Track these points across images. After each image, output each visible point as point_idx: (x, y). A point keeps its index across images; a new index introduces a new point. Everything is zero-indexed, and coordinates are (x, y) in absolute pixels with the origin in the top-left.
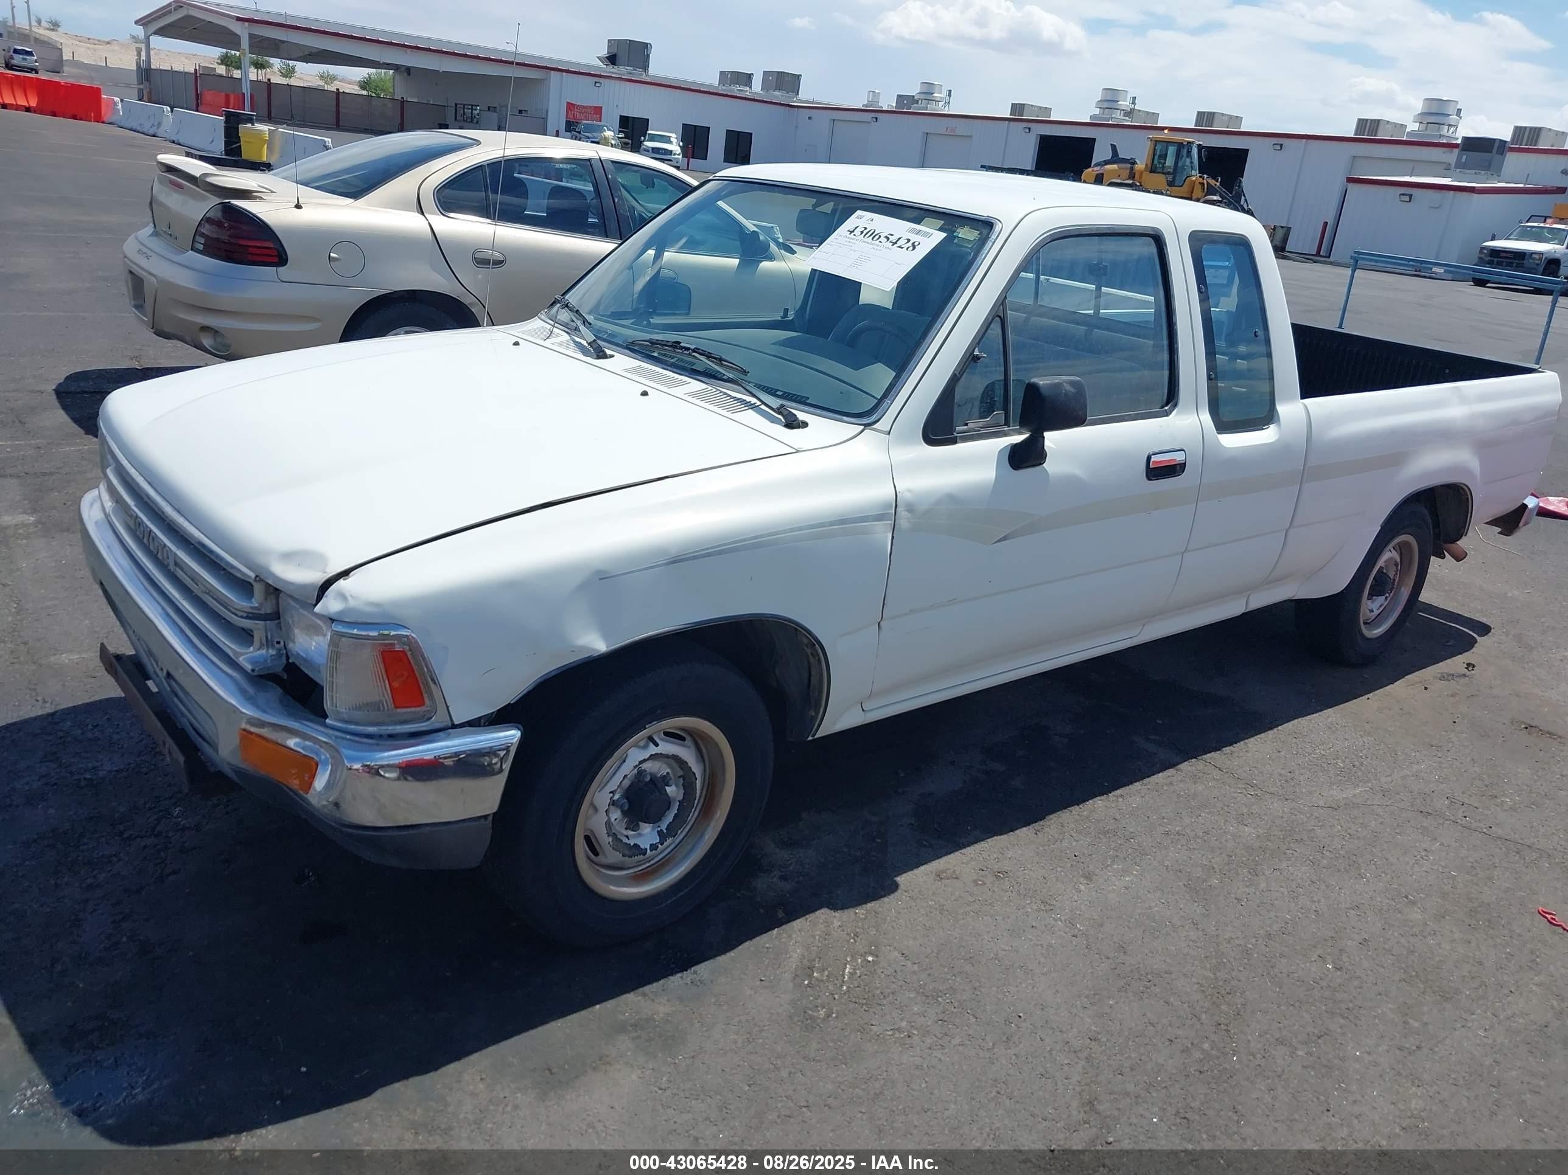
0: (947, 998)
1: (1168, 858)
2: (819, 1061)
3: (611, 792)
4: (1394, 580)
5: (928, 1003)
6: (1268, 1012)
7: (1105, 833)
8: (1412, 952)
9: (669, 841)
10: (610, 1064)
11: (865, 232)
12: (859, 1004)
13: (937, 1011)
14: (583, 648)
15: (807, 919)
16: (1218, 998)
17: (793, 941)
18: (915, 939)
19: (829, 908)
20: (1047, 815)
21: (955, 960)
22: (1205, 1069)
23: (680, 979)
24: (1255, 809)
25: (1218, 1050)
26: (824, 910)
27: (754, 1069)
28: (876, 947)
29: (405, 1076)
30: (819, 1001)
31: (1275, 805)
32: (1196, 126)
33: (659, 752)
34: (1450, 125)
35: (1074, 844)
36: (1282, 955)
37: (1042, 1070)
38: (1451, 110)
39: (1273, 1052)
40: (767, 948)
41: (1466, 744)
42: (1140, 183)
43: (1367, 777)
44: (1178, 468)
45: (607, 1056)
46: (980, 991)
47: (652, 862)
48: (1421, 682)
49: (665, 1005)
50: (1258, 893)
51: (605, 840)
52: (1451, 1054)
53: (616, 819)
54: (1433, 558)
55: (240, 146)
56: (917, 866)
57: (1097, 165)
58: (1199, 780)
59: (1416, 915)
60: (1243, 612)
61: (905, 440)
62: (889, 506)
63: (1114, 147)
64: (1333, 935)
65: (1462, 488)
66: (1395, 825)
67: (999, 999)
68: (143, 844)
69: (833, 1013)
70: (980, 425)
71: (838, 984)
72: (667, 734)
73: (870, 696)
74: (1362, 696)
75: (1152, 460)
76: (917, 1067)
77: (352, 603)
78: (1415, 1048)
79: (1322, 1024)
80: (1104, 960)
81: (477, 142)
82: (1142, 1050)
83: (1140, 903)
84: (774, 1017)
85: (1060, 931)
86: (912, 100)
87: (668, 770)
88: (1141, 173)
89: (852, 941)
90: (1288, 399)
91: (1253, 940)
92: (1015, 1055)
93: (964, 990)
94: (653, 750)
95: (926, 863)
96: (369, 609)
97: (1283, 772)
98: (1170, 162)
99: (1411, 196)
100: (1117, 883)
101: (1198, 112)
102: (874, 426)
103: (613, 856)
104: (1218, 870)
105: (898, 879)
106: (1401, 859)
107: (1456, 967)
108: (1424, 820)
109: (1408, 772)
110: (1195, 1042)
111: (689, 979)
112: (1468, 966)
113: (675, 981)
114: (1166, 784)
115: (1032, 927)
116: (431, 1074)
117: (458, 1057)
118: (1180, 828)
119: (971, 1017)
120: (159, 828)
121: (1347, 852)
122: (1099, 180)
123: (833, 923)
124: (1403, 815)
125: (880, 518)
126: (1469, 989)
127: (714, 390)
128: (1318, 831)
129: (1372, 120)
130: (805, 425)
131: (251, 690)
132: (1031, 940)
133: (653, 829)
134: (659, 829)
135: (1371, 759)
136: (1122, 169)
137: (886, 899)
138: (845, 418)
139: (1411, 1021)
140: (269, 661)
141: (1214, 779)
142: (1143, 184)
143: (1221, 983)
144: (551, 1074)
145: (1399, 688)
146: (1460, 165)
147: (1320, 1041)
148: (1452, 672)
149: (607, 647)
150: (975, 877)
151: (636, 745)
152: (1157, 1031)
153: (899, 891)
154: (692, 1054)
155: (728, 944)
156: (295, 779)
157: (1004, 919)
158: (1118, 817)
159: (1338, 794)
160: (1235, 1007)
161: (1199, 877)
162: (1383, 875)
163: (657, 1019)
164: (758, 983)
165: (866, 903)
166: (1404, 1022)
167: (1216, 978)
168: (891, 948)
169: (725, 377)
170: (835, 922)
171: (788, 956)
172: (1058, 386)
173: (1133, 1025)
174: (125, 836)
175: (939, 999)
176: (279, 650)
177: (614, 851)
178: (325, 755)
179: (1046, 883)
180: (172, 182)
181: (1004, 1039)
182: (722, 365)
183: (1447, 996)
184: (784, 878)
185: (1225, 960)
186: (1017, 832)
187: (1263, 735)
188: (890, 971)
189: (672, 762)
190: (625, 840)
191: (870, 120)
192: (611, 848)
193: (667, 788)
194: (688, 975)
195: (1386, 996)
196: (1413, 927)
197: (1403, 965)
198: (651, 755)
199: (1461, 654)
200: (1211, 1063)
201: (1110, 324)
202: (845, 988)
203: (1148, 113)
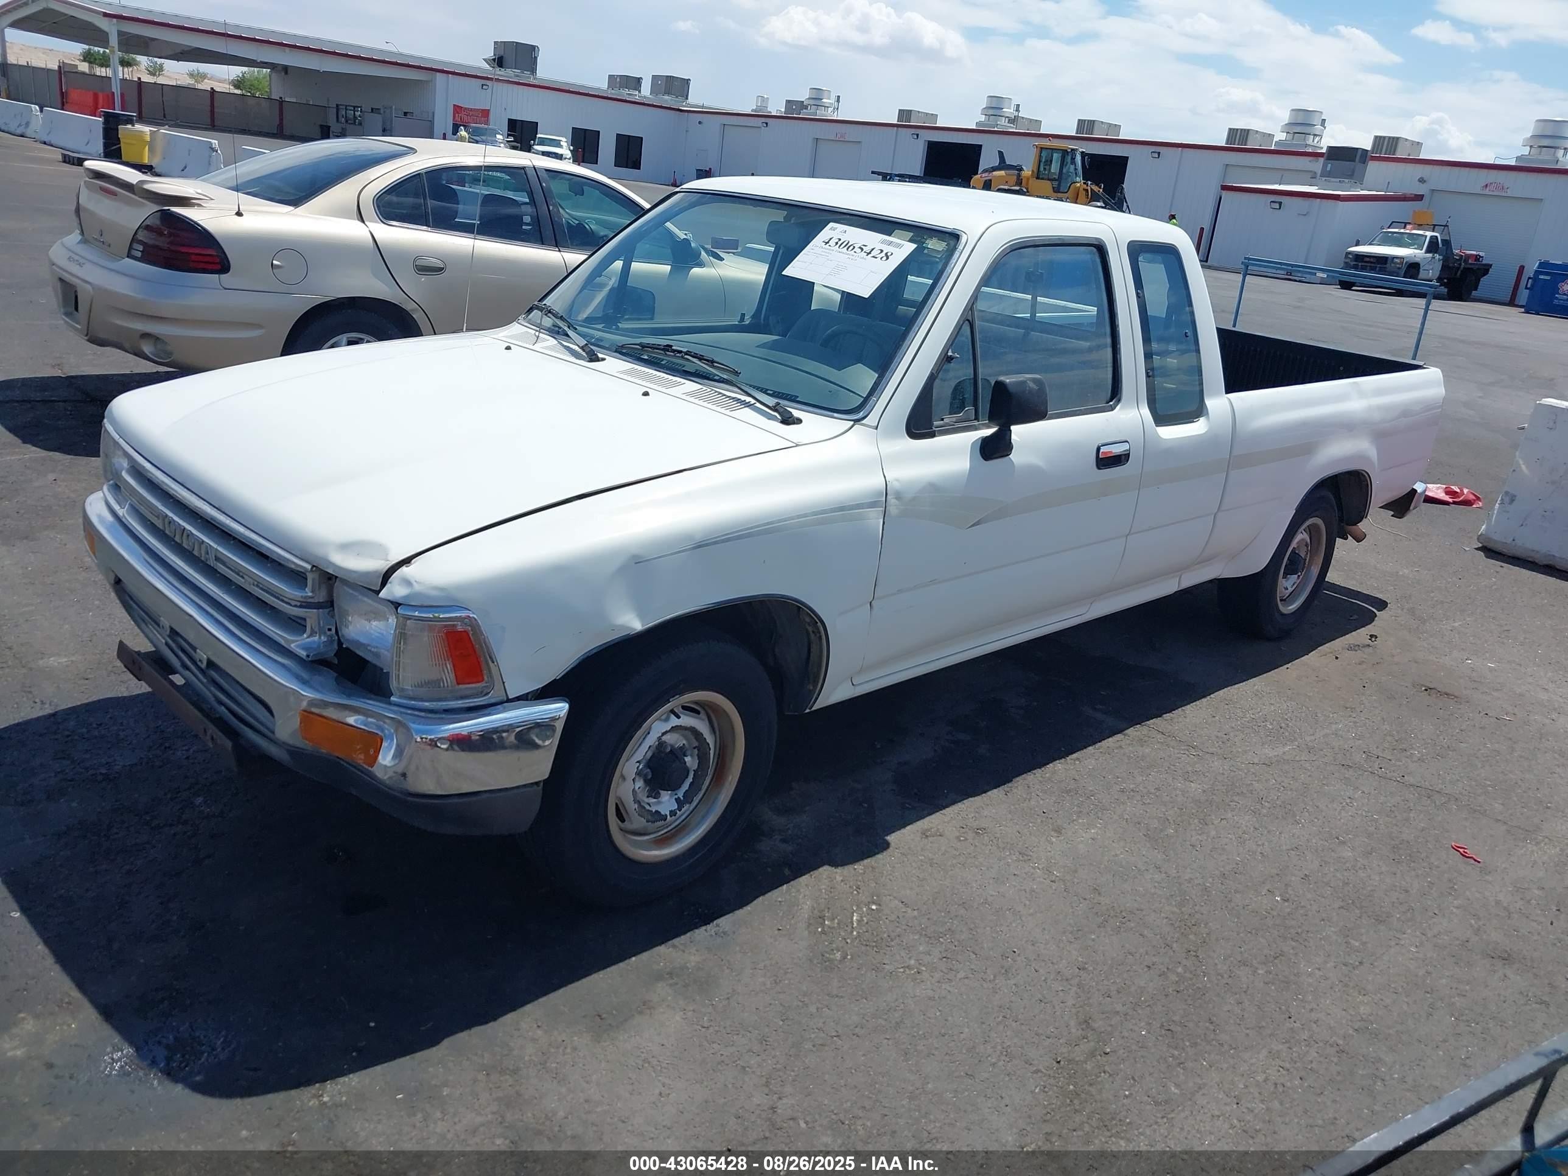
0: (948, 939)
1: (1127, 812)
2: (842, 997)
3: (637, 762)
4: (1306, 560)
5: (932, 944)
6: (1229, 939)
7: (1068, 792)
8: (1347, 883)
9: (686, 807)
10: (654, 1008)
11: (840, 243)
12: (870, 946)
13: (940, 949)
14: (623, 627)
15: (811, 875)
16: (1185, 929)
17: (802, 895)
18: (911, 889)
19: (830, 865)
20: (1014, 777)
21: (950, 905)
22: (1182, 989)
23: (704, 932)
24: (1198, 767)
25: (1191, 972)
26: (826, 867)
27: (784, 1006)
28: (877, 896)
29: (468, 1026)
30: (834, 946)
31: (1216, 763)
32: (1077, 133)
33: (679, 724)
34: (1315, 135)
35: (1041, 802)
36: (1236, 892)
37: (1040, 996)
38: (1317, 121)
39: (1238, 972)
40: (780, 902)
41: (1375, 705)
42: (1027, 189)
43: (1293, 736)
44: (1123, 457)
45: (649, 1001)
46: (976, 932)
47: (669, 828)
48: (1332, 653)
49: (695, 955)
50: (1209, 840)
51: (632, 806)
52: (1389, 967)
53: (639, 788)
54: (1337, 539)
55: (120, 147)
56: (904, 827)
57: (985, 171)
58: (1146, 744)
59: (1348, 854)
60: (1176, 590)
61: (890, 434)
62: (879, 494)
63: (1001, 154)
64: (1279, 873)
65: (1362, 474)
66: (1322, 777)
67: (994, 938)
68: (172, 832)
69: (848, 955)
70: (954, 420)
71: (849, 929)
72: (684, 708)
73: (861, 671)
74: (1281, 666)
75: (1101, 451)
76: (930, 998)
77: (417, 588)
78: (1357, 963)
79: (1277, 947)
80: (1082, 900)
81: (412, 150)
82: (1125, 975)
83: (1107, 851)
84: (795, 961)
85: (1040, 877)
86: (802, 105)
87: (684, 742)
88: (1028, 179)
89: (855, 892)
90: (1215, 394)
91: (1210, 880)
92: (1015, 985)
93: (961, 931)
94: (674, 721)
95: (911, 823)
96: (434, 593)
97: (1219, 734)
98: (1055, 168)
99: (1280, 203)
100: (1084, 835)
101: (1079, 120)
102: (863, 422)
103: (637, 822)
104: (1172, 822)
105: (888, 838)
106: (1329, 806)
107: (1386, 895)
108: (1346, 771)
109: (1328, 731)
110: (1170, 967)
111: (713, 931)
112: (1397, 894)
113: (701, 934)
114: (1117, 748)
115: (1015, 875)
116: (491, 1024)
117: (513, 1008)
118: (1134, 786)
119: (971, 954)
120: (184, 817)
121: (1283, 802)
122: (987, 186)
123: (835, 878)
124: (1328, 768)
125: (873, 505)
126: (1399, 913)
127: (709, 390)
128: (1256, 785)
129: (1242, 130)
130: (799, 421)
131: (305, 675)
132: (1015, 886)
133: (671, 796)
134: (676, 797)
135: (1296, 721)
136: (1009, 175)
137: (879, 856)
138: (836, 415)
139: (1352, 942)
140: (322, 647)
141: (1159, 742)
142: (1029, 190)
143: (1186, 917)
144: (601, 1019)
145: (1312, 658)
146: (1325, 174)
147: (1276, 961)
148: (1358, 643)
149: (643, 626)
150: (958, 834)
151: (659, 719)
152: (1136, 960)
153: (891, 848)
154: (726, 997)
155: (743, 901)
156: (360, 753)
157: (988, 869)
158: (1077, 777)
159: (1269, 752)
160: (1201, 936)
161: (1156, 828)
162: (1316, 820)
163: (690, 967)
164: (776, 932)
165: (863, 859)
166: (1346, 942)
167: (1182, 913)
168: (892, 898)
169: (716, 378)
170: (837, 877)
171: (800, 907)
172: (1023, 383)
173: (1115, 955)
174: (153, 825)
175: (941, 939)
176: (331, 636)
177: (638, 817)
178: (389, 729)
179: (1021, 837)
180: (103, 189)
181: (1003, 971)
182: (713, 367)
183: (1381, 919)
184: (784, 841)
185: (1188, 898)
186: (989, 793)
187: (1198, 703)
188: (893, 917)
189: (688, 733)
190: (648, 807)
191: (760, 124)
192: (637, 814)
193: (685, 758)
194: (711, 928)
195: (1329, 921)
196: (1345, 863)
197: (1340, 895)
198: (672, 727)
199: (1364, 627)
200: (1186, 984)
201: (1047, 327)
202: (855, 933)
203: (1031, 120)
